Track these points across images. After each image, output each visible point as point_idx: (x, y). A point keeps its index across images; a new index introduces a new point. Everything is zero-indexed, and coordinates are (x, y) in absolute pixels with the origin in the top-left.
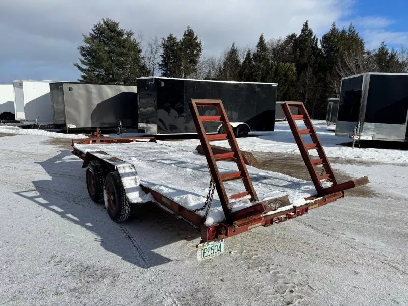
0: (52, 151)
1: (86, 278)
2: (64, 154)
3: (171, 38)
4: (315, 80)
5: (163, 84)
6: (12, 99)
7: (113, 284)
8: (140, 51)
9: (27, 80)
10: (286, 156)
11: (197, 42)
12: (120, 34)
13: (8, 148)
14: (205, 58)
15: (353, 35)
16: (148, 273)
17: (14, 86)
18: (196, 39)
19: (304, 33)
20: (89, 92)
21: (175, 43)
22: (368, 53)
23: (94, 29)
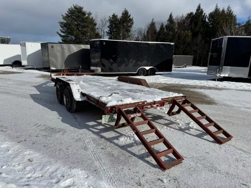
0: (42, 81)
1: (51, 132)
2: (47, 82)
3: (114, 16)
4: (203, 42)
5: (104, 43)
6: (20, 53)
7: (63, 134)
8: (95, 24)
9: (28, 42)
10: (174, 85)
11: (130, 18)
12: (84, 14)
13: (17, 79)
14: (135, 28)
15: (230, 13)
16: (81, 131)
17: (21, 45)
18: (130, 16)
19: (198, 12)
20: (63, 49)
21: (116, 19)
22: (239, 24)
23: (68, 11)
